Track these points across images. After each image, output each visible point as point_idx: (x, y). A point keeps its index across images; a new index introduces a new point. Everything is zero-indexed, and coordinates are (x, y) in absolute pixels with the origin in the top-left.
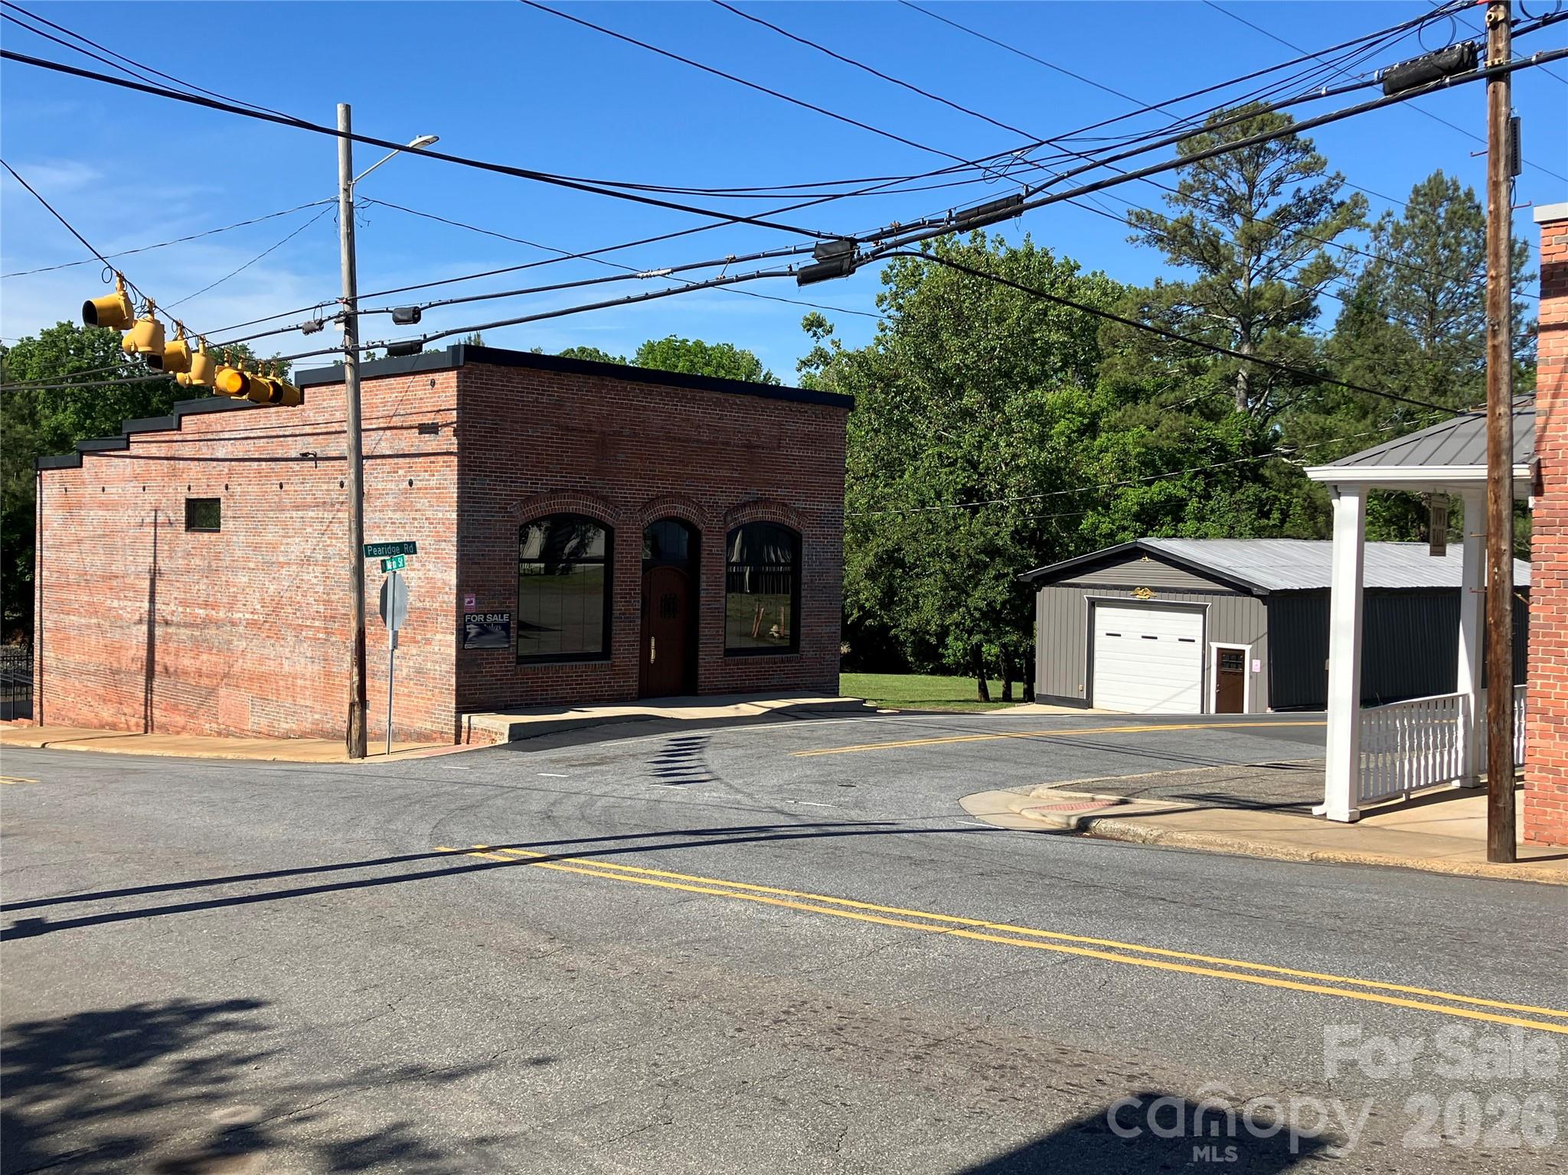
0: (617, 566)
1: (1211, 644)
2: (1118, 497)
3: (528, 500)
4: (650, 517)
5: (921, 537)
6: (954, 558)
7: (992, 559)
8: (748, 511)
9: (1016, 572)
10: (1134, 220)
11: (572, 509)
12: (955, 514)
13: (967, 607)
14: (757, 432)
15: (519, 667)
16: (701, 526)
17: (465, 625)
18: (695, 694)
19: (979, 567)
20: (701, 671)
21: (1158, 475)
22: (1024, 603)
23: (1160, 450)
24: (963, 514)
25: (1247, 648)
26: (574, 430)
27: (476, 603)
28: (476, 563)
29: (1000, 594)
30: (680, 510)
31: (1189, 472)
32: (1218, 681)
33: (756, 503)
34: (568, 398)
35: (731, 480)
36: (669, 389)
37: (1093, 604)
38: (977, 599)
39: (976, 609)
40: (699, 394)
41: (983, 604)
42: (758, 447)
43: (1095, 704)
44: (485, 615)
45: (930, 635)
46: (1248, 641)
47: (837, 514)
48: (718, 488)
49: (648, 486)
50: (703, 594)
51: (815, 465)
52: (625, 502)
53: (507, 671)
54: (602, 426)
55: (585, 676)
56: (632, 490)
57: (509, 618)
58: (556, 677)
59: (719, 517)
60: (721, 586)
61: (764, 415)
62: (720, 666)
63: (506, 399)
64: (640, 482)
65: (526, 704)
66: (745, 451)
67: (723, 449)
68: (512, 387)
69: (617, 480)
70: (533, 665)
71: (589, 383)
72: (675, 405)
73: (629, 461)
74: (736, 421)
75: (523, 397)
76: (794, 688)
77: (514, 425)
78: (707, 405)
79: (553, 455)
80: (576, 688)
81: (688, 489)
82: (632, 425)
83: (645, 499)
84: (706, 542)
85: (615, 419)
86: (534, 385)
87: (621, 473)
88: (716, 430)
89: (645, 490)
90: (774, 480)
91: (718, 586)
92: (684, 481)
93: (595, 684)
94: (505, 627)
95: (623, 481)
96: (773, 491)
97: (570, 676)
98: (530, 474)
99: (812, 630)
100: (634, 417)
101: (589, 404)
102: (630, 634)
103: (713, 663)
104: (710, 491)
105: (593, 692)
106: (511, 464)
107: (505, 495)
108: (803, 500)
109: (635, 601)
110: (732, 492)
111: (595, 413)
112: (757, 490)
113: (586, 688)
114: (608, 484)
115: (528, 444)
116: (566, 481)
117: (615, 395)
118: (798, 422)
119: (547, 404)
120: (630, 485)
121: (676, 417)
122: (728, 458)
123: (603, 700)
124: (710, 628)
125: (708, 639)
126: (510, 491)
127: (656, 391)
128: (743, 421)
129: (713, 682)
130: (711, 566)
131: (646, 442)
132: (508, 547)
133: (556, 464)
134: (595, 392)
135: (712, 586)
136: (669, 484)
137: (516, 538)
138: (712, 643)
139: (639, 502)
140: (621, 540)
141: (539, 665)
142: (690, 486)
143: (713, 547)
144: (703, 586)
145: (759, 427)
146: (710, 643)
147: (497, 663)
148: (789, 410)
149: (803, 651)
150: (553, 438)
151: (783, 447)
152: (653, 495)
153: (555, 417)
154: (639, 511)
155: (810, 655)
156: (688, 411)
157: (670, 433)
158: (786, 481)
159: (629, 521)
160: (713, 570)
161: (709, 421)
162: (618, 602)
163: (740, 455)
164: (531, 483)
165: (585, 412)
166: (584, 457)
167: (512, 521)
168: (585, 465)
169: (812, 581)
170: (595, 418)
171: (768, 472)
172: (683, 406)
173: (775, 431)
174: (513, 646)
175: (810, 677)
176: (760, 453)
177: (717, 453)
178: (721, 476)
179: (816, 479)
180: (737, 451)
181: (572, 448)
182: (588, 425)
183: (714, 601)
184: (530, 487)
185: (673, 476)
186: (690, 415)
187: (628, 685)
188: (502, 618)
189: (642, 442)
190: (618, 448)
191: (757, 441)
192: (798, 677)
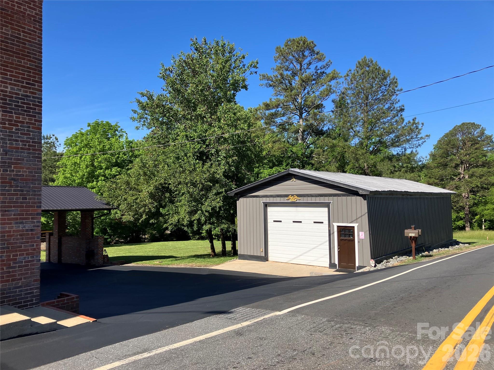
1: (334, 224)
5: (177, 175)
6: (194, 185)
7: (214, 185)
9: (226, 191)
12: (194, 164)
13: (202, 210)
19: (208, 189)
21: (274, 165)
22: (230, 207)
23: (274, 156)
24: (198, 163)
25: (355, 225)
29: (218, 203)
31: (285, 164)
32: (339, 245)
37: (266, 205)
38: (207, 206)
39: (206, 211)
41: (209, 209)
43: (270, 258)
45: (184, 226)
46: (356, 221)
47: (32, 101)
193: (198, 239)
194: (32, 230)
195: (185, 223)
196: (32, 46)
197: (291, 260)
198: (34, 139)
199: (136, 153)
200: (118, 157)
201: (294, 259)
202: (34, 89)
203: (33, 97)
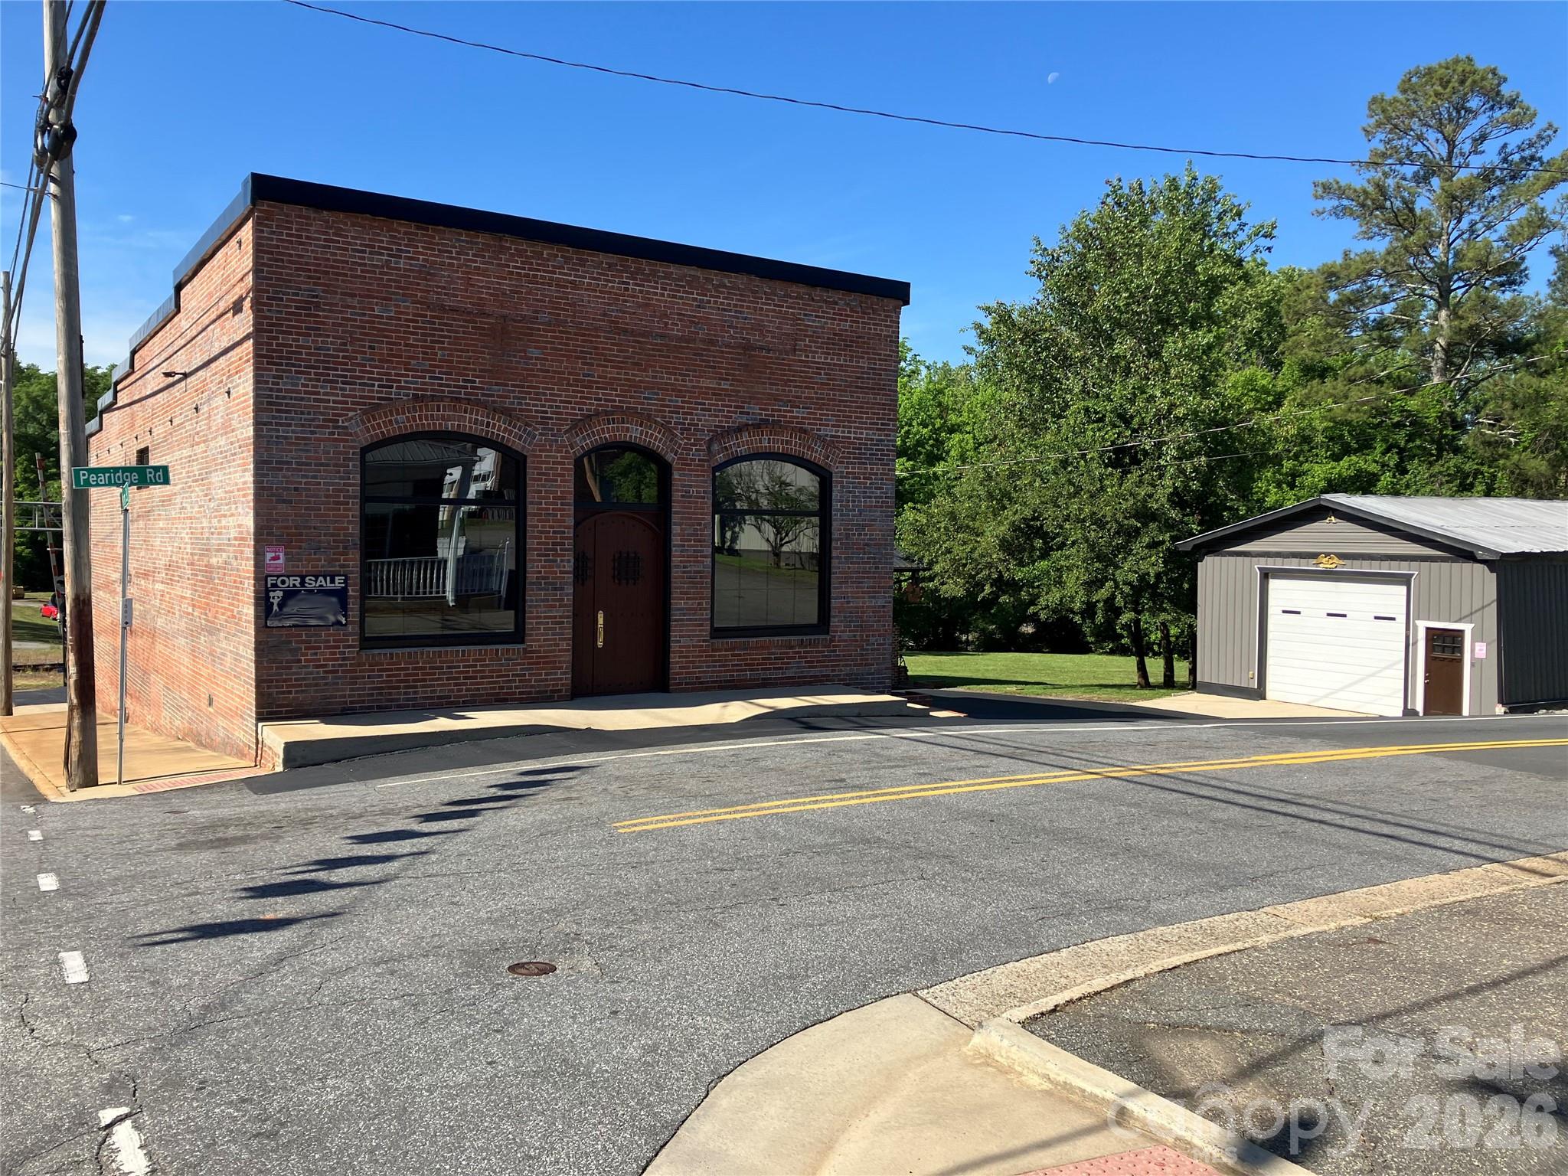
0: (530, 509)
1: (1418, 622)
2: (1305, 473)
3: (372, 410)
4: (586, 441)
5: (1061, 501)
6: (1101, 524)
7: (1145, 525)
8: (746, 436)
9: (1174, 539)
10: (1320, 190)
12: (1101, 475)
13: (1115, 581)
14: (759, 328)
15: (363, 653)
16: (670, 457)
17: (267, 591)
18: (666, 690)
19: (1133, 534)
20: (674, 658)
21: (1347, 451)
22: (1182, 576)
23: (1348, 423)
24: (1111, 474)
25: (1467, 628)
26: (453, 310)
27: (287, 560)
28: (284, 501)
29: (1154, 565)
30: (635, 433)
31: (1379, 447)
32: (1427, 670)
33: (759, 426)
34: (443, 264)
35: (717, 393)
36: (614, 258)
37: (1266, 575)
38: (1127, 572)
39: (1125, 583)
40: (662, 268)
41: (1133, 578)
42: (761, 348)
43: (1269, 694)
44: (303, 578)
45: (1074, 613)
46: (1468, 619)
48: (696, 403)
49: (581, 398)
50: (675, 552)
51: (850, 377)
52: (542, 418)
53: (344, 659)
54: (502, 307)
55: (481, 666)
56: (555, 401)
57: (345, 581)
58: (430, 668)
59: (701, 445)
60: (704, 541)
61: (770, 304)
62: (704, 651)
63: (334, 261)
64: (568, 391)
65: (379, 707)
66: (739, 354)
67: (705, 350)
68: (344, 243)
69: (528, 387)
70: (388, 651)
71: (477, 243)
72: (624, 283)
73: (547, 360)
74: (725, 310)
75: (363, 258)
76: (820, 681)
77: (349, 300)
78: (677, 285)
79: (417, 346)
80: (465, 684)
81: (648, 404)
82: (553, 308)
83: (577, 415)
84: (680, 480)
85: (525, 299)
86: (382, 241)
87: (534, 376)
88: (693, 322)
89: (576, 403)
90: (786, 396)
91: (700, 541)
92: (641, 392)
93: (497, 677)
94: (341, 595)
95: (538, 388)
96: (785, 411)
97: (455, 667)
98: (378, 373)
99: (848, 603)
100: (557, 297)
101: (479, 275)
102: (555, 606)
103: (694, 646)
104: (683, 408)
105: (494, 688)
106: (344, 357)
107: (334, 402)
108: (833, 426)
109: (562, 561)
110: (720, 411)
111: (489, 288)
112: (760, 409)
113: (482, 683)
114: (514, 392)
115: (374, 329)
116: (440, 385)
117: (522, 263)
118: (823, 317)
119: (405, 270)
120: (551, 395)
121: (626, 301)
122: (714, 362)
123: (512, 699)
124: (688, 599)
125: (684, 615)
126: (343, 396)
127: (592, 261)
128: (736, 312)
129: (695, 673)
130: (688, 513)
131: (576, 334)
132: (341, 478)
133: (423, 359)
134: (489, 257)
135: (690, 541)
136: (617, 395)
137: (354, 466)
138: (690, 620)
139: (566, 420)
140: (538, 474)
141: (400, 651)
142: (651, 399)
143: (691, 486)
144: (676, 540)
145: (763, 321)
146: (688, 620)
147: (326, 647)
148: (808, 300)
149: (836, 632)
150: (417, 321)
151: (800, 350)
152: (590, 410)
153: (422, 291)
154: (566, 432)
155: (845, 636)
156: (648, 293)
157: (618, 323)
158: (806, 398)
159: (551, 446)
160: (690, 519)
161: (681, 309)
162: (534, 561)
163: (732, 359)
164: (379, 386)
165: (473, 286)
166: (472, 351)
167: (346, 441)
168: (473, 363)
169: (847, 536)
170: (491, 294)
171: (777, 385)
172: (637, 285)
173: (787, 329)
174: (353, 623)
175: (847, 665)
176: (764, 357)
177: (695, 354)
178: (702, 388)
179: (852, 397)
180: (727, 353)
181: (450, 337)
182: (479, 304)
183: (695, 562)
184: (378, 392)
185: (623, 385)
186: (649, 299)
187: (554, 679)
188: (332, 581)
189: (570, 333)
190: (529, 340)
191: (759, 341)
192: (827, 666)
193: (1112, 652)
195: (1077, 605)
197: (1318, 700)
198: (887, 493)
199: (953, 418)
200: (908, 432)
201: (1326, 696)
203: (887, 441)
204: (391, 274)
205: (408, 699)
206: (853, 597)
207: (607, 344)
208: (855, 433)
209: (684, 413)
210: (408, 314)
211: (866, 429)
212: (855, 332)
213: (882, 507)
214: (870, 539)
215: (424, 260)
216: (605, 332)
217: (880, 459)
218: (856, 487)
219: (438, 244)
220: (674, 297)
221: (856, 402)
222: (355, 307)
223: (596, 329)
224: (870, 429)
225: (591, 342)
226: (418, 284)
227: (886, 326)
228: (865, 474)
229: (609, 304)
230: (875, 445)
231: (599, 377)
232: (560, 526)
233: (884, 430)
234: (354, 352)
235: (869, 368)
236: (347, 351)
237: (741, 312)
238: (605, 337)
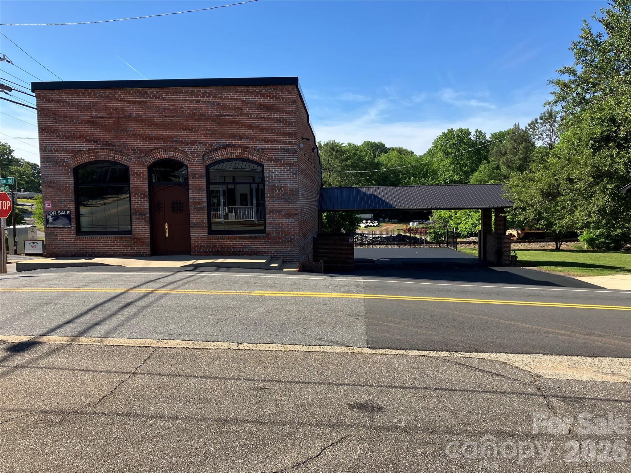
0: (131, 186)
3: (75, 155)
4: (151, 160)
8: (220, 152)
11: (102, 158)
14: (225, 107)
15: (77, 237)
16: (186, 163)
17: (47, 216)
18: (190, 255)
20: (192, 242)
26: (101, 117)
27: (52, 206)
28: (50, 187)
30: (170, 155)
33: (226, 148)
34: (96, 102)
35: (205, 136)
36: (158, 89)
40: (178, 90)
42: (226, 115)
44: (57, 212)
47: (291, 151)
48: (196, 141)
49: (148, 143)
50: (191, 200)
51: (270, 122)
52: (134, 152)
53: (71, 239)
54: (118, 114)
55: (117, 242)
56: (139, 146)
57: (70, 213)
58: (99, 242)
59: (199, 157)
60: (203, 195)
61: (228, 97)
62: (205, 240)
63: (60, 106)
64: (143, 141)
65: (83, 255)
66: (215, 119)
67: (199, 119)
68: (63, 100)
69: (128, 141)
70: (84, 236)
71: (107, 93)
72: (163, 98)
73: (135, 131)
74: (209, 102)
75: (69, 104)
76: (261, 254)
77: (66, 119)
78: (185, 95)
79: (89, 132)
80: (111, 248)
81: (175, 143)
82: (137, 112)
83: (147, 150)
84: (191, 172)
85: (126, 110)
86: (75, 97)
87: (130, 137)
88: (195, 109)
89: (146, 145)
90: (238, 134)
91: (201, 195)
92: (173, 139)
93: (122, 246)
94: (69, 217)
95: (132, 141)
96: (238, 140)
97: (107, 242)
98: (77, 142)
99: (274, 221)
100: (138, 107)
101: (109, 104)
102: (142, 221)
103: (200, 238)
104: (191, 143)
105: (121, 251)
106: (65, 138)
107: (63, 153)
108: (262, 144)
109: (144, 205)
110: (207, 143)
111: (113, 108)
112: (226, 140)
113: (117, 248)
114: (123, 144)
115: (74, 127)
116: (97, 144)
117: (124, 97)
118: (255, 98)
119: (83, 106)
120: (137, 143)
121: (166, 105)
122: (203, 123)
123: (128, 255)
124: (197, 219)
125: (196, 225)
126: (66, 151)
127: (150, 92)
128: (213, 102)
129: (201, 248)
130: (195, 185)
131: (145, 120)
132: (67, 178)
133: (91, 136)
134: (112, 97)
135: (197, 196)
136: (162, 141)
137: (71, 174)
138: (199, 227)
139: (143, 152)
140: (133, 173)
141: (88, 236)
142: (176, 141)
143: (196, 174)
144: (191, 196)
145: (226, 104)
146: (197, 227)
147: (65, 234)
148: (247, 92)
149: (269, 233)
150: (88, 123)
151: (245, 114)
152: (152, 148)
153: (89, 112)
154: (143, 157)
155: (274, 235)
156: (173, 100)
157: (163, 113)
158: (248, 134)
159: (138, 162)
160: (197, 187)
161: (189, 104)
162: (134, 205)
163: (212, 121)
164: (77, 147)
165: (108, 108)
166: (108, 131)
167: (68, 166)
168: (108, 135)
169: (273, 192)
170: (114, 110)
171: (234, 129)
172: (169, 98)
173: (238, 105)
174: (73, 226)
175: (275, 247)
176: (227, 119)
177: (195, 121)
178: (199, 134)
179: (272, 131)
180: (209, 119)
181: (100, 127)
182: (109, 114)
183: (199, 204)
184: (77, 149)
185: (165, 137)
186: (175, 102)
187: (143, 248)
188: (66, 213)
189: (143, 120)
190: (128, 125)
191: (225, 112)
192: (265, 248)
194: (293, 222)
196: (290, 120)
198: (293, 172)
202: (292, 144)
203: (292, 149)
204: (79, 108)
205: (92, 253)
206: (277, 218)
207: (157, 122)
208: (274, 147)
209: (191, 145)
210: (85, 121)
211: (280, 144)
212: (272, 103)
213: (291, 178)
214: (285, 193)
215: (89, 101)
216: (157, 118)
217: (288, 157)
218: (276, 171)
219: (94, 95)
220: (185, 100)
221: (274, 133)
222: (68, 121)
223: (154, 117)
224: (282, 144)
225: (151, 122)
226: (88, 110)
227: (288, 98)
228: (280, 164)
229: (159, 107)
230: (285, 151)
231: (155, 135)
232: (143, 192)
233: (290, 144)
234: (68, 136)
235: (280, 118)
236: (66, 136)
237: (216, 102)
238: (157, 120)
